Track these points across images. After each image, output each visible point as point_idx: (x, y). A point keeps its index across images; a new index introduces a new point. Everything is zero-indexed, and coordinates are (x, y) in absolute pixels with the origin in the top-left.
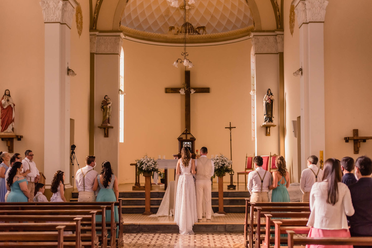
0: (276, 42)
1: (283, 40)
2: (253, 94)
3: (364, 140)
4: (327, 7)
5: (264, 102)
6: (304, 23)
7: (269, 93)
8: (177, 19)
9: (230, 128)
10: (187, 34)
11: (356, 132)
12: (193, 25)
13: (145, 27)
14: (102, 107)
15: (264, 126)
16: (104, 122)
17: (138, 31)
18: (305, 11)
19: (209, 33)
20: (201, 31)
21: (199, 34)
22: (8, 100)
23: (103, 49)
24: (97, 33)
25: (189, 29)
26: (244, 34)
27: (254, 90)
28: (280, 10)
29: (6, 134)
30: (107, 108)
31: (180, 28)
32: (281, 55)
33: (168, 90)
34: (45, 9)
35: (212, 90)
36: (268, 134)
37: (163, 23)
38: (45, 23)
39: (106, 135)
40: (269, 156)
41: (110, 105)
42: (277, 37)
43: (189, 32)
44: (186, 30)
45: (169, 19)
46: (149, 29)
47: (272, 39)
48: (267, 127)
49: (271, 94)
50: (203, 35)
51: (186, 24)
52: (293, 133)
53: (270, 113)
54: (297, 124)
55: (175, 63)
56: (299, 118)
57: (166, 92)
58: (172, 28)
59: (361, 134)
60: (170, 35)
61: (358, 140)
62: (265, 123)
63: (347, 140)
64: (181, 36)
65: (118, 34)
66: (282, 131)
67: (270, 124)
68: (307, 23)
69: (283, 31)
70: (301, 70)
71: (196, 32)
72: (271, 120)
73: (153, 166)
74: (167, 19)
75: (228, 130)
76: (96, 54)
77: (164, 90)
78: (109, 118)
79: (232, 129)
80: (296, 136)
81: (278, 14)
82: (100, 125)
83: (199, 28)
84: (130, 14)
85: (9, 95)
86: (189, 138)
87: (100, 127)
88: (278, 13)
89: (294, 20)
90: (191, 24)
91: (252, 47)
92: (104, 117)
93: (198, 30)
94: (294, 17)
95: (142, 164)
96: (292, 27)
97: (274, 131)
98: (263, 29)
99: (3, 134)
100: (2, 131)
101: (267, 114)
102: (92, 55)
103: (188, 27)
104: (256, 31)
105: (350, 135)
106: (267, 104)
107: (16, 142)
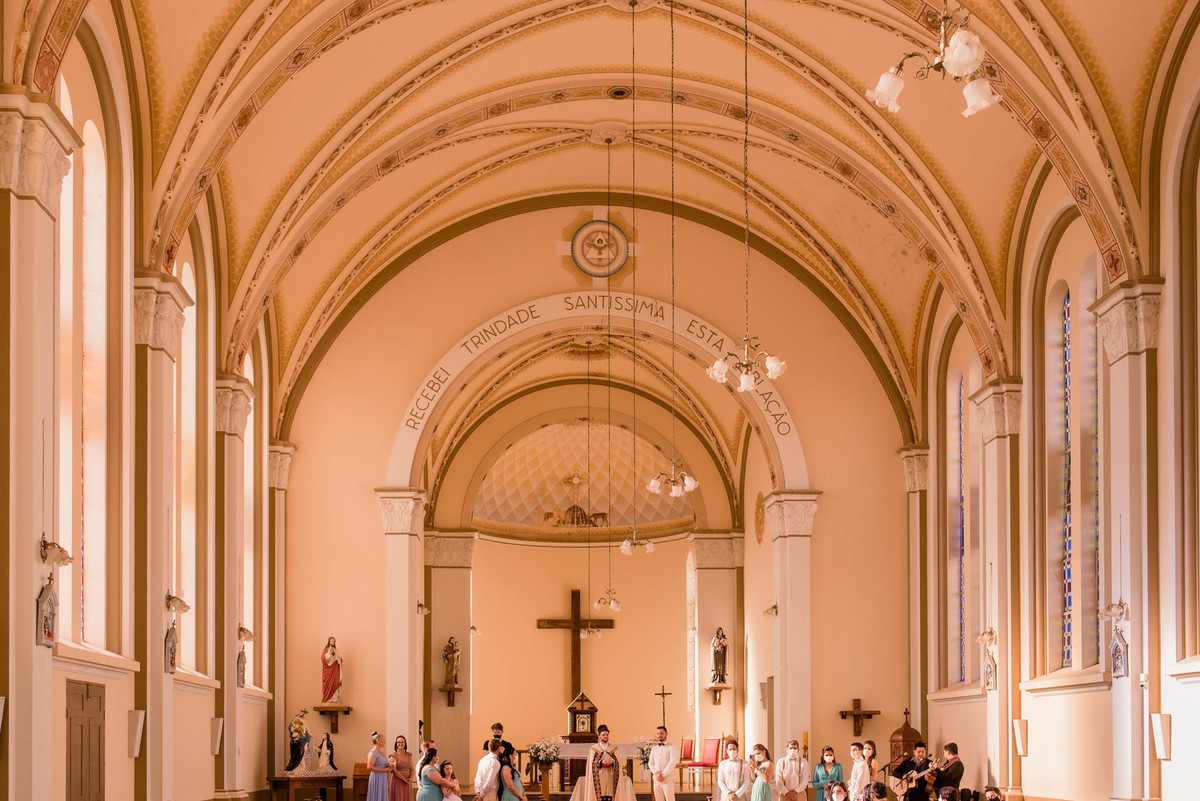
0: (732, 549)
1: (743, 546)
2: (692, 635)
3: (869, 716)
4: (816, 513)
5: (712, 649)
6: (780, 537)
7: (720, 635)
8: (558, 500)
9: (663, 695)
10: (575, 525)
11: (857, 703)
12: (586, 510)
13: (504, 515)
14: (446, 657)
15: (711, 689)
16: (447, 682)
17: (494, 522)
18: (782, 518)
19: (615, 526)
20: (599, 520)
21: (595, 525)
22: (333, 654)
23: (444, 560)
24: (436, 533)
25: (578, 518)
26: (674, 530)
27: (694, 629)
28: (738, 497)
29: (332, 705)
30: (453, 657)
31: (563, 516)
32: (740, 571)
33: (542, 624)
34: (386, 514)
35: (617, 624)
36: (716, 701)
37: (533, 508)
38: (386, 534)
39: (451, 703)
40: (721, 738)
41: (458, 653)
42: (733, 542)
43: (578, 523)
44: (573, 519)
45: (544, 501)
46: (512, 517)
47: (724, 544)
48: (715, 691)
49: (724, 637)
50: (601, 528)
51: (574, 509)
52: (760, 704)
53: (721, 668)
54: (767, 689)
55: (596, 604)
56: (771, 679)
57: (539, 627)
58: (548, 516)
59: (866, 707)
60: (546, 528)
61: (859, 716)
62: (713, 685)
63: (844, 715)
64: (564, 529)
65: (469, 534)
66: (741, 697)
67: (722, 685)
68: (785, 537)
69: (743, 532)
70: (775, 607)
71: (591, 522)
72: (722, 680)
73: (555, 754)
74: (540, 501)
75: (660, 697)
76: (434, 567)
77: (535, 623)
78: (456, 675)
79: (667, 697)
80: (765, 708)
81: (735, 503)
82: (441, 686)
83: (596, 515)
84: (493, 498)
85: (334, 646)
86: (586, 708)
87: (441, 690)
88: (735, 501)
89: (763, 521)
90: (581, 509)
91: (690, 553)
92: (449, 672)
93: (593, 519)
94: (763, 517)
95: (538, 750)
96: (759, 531)
97: (726, 697)
98: (710, 528)
99: (326, 705)
100: (325, 700)
101: (716, 669)
102: (428, 570)
103: (577, 515)
104: (698, 532)
105: (849, 707)
106: (716, 653)
107: (341, 718)
